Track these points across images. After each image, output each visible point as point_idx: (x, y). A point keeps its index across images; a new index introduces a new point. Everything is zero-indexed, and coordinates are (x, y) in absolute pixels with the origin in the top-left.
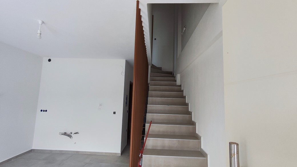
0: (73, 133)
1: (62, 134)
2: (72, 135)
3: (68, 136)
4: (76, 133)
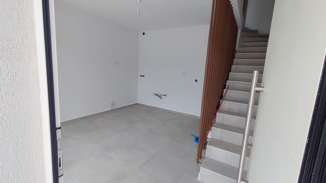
0: (162, 95)
1: (155, 95)
2: (162, 96)
3: (159, 96)
4: (164, 95)
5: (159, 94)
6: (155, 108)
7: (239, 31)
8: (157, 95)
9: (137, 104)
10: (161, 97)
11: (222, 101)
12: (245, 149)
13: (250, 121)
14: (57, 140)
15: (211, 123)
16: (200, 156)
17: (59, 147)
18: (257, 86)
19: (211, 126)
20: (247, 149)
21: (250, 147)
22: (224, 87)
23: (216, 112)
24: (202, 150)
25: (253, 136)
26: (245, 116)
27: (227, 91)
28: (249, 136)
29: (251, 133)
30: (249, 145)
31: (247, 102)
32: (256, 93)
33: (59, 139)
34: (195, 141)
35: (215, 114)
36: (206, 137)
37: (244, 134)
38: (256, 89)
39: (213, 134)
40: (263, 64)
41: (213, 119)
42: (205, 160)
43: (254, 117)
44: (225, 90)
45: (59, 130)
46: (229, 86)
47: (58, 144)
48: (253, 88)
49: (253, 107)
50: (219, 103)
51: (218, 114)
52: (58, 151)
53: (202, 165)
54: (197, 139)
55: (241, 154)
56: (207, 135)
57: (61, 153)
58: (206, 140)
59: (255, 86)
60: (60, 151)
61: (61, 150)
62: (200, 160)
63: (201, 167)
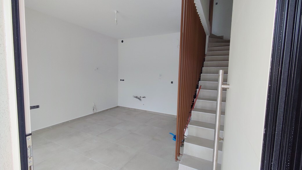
0: (142, 97)
3: (139, 99)
4: (144, 97)
5: (139, 97)
6: (135, 110)
7: (207, 37)
8: (136, 97)
9: (118, 107)
10: (140, 99)
11: (196, 100)
12: (217, 143)
13: (220, 117)
14: (28, 147)
15: (187, 121)
16: (178, 153)
17: (29, 154)
18: (223, 84)
19: (187, 124)
20: (218, 142)
21: (221, 141)
22: (197, 87)
23: (191, 110)
24: (180, 147)
25: (223, 131)
26: (215, 112)
27: (199, 90)
28: (220, 131)
29: (222, 128)
30: (221, 139)
31: (215, 100)
32: (223, 90)
33: (29, 147)
34: (173, 140)
35: (191, 112)
36: (183, 134)
37: (215, 129)
38: (222, 87)
39: (190, 131)
40: (227, 66)
41: (189, 117)
42: (183, 157)
43: (223, 113)
44: (198, 90)
45: (30, 137)
46: (201, 86)
47: (29, 151)
48: (220, 86)
49: (221, 104)
50: (194, 102)
51: (193, 112)
52: (28, 159)
53: (180, 162)
54: (175, 137)
55: (213, 148)
56: (184, 133)
57: (32, 161)
58: (183, 137)
59: (221, 83)
60: (30, 158)
61: (32, 157)
62: (178, 157)
63: (179, 164)
